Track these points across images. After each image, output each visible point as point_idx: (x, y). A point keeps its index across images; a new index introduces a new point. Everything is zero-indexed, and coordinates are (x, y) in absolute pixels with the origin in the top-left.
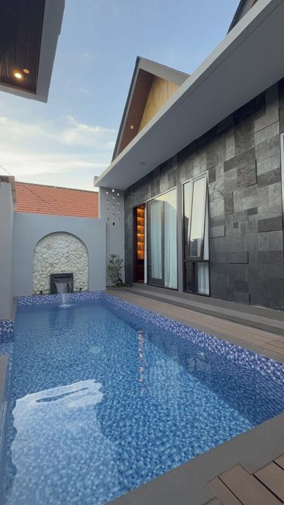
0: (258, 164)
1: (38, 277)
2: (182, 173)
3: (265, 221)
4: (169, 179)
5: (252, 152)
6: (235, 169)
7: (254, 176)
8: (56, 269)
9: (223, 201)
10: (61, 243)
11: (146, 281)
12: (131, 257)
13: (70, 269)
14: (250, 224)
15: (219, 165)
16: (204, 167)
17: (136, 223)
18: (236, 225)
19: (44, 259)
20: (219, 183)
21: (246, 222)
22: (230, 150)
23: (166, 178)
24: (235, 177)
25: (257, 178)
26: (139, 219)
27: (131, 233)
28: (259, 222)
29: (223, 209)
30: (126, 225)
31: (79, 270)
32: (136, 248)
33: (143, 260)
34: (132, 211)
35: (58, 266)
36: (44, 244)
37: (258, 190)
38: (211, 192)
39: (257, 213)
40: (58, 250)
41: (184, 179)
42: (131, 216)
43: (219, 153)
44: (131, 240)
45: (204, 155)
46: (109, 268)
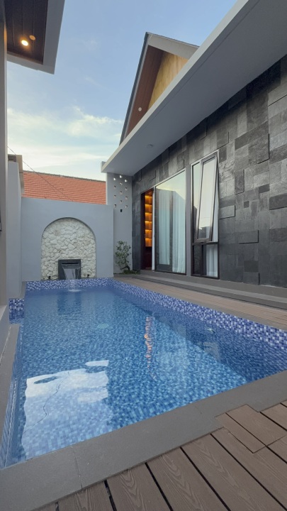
0: (271, 139)
1: (47, 263)
2: (192, 153)
3: (277, 198)
4: (178, 162)
5: (265, 126)
6: (246, 147)
7: (266, 152)
8: (64, 255)
9: (234, 180)
10: (68, 229)
11: (153, 268)
12: (139, 244)
13: (78, 255)
14: (261, 202)
15: (231, 143)
16: (215, 147)
17: (144, 210)
18: (246, 204)
19: (52, 244)
20: (230, 162)
21: (257, 201)
22: (241, 126)
23: (175, 160)
24: (247, 154)
25: (269, 154)
26: (147, 205)
27: (139, 219)
28: (271, 199)
29: (233, 189)
30: (133, 212)
31: (87, 257)
32: (143, 235)
33: (151, 248)
34: (139, 197)
35: (66, 252)
36: (52, 229)
37: (270, 166)
38: (221, 172)
39: (269, 190)
40: (65, 236)
41: (193, 160)
42: (139, 202)
43: (230, 130)
44: (139, 227)
45: (215, 134)
46: (117, 255)
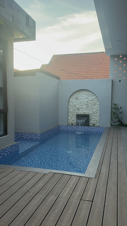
1: (71, 116)
8: (80, 112)
10: (83, 96)
13: (88, 112)
19: (74, 105)
31: (94, 113)
35: (82, 110)
36: (74, 97)
40: (81, 100)
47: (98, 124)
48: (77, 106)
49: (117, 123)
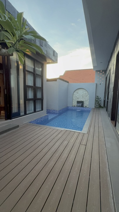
8: (79, 100)
10: (81, 92)
13: (83, 100)
19: (76, 96)
31: (86, 100)
36: (76, 92)
40: (80, 94)
47: (88, 106)
48: (78, 97)
49: (98, 106)
